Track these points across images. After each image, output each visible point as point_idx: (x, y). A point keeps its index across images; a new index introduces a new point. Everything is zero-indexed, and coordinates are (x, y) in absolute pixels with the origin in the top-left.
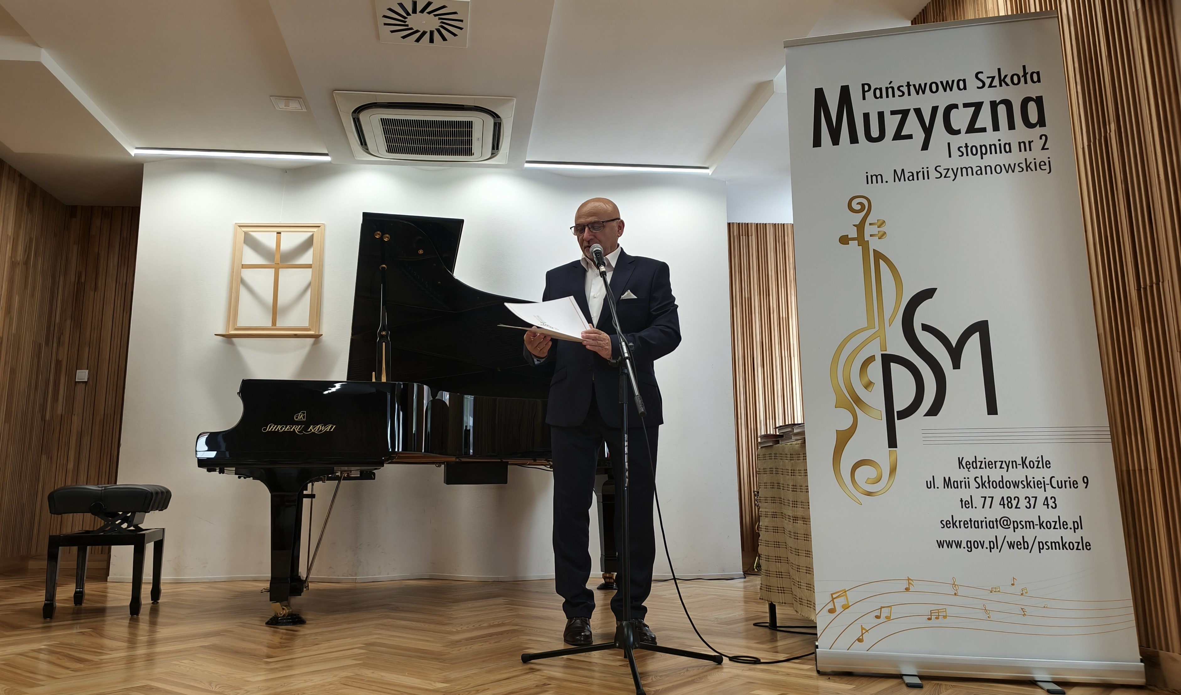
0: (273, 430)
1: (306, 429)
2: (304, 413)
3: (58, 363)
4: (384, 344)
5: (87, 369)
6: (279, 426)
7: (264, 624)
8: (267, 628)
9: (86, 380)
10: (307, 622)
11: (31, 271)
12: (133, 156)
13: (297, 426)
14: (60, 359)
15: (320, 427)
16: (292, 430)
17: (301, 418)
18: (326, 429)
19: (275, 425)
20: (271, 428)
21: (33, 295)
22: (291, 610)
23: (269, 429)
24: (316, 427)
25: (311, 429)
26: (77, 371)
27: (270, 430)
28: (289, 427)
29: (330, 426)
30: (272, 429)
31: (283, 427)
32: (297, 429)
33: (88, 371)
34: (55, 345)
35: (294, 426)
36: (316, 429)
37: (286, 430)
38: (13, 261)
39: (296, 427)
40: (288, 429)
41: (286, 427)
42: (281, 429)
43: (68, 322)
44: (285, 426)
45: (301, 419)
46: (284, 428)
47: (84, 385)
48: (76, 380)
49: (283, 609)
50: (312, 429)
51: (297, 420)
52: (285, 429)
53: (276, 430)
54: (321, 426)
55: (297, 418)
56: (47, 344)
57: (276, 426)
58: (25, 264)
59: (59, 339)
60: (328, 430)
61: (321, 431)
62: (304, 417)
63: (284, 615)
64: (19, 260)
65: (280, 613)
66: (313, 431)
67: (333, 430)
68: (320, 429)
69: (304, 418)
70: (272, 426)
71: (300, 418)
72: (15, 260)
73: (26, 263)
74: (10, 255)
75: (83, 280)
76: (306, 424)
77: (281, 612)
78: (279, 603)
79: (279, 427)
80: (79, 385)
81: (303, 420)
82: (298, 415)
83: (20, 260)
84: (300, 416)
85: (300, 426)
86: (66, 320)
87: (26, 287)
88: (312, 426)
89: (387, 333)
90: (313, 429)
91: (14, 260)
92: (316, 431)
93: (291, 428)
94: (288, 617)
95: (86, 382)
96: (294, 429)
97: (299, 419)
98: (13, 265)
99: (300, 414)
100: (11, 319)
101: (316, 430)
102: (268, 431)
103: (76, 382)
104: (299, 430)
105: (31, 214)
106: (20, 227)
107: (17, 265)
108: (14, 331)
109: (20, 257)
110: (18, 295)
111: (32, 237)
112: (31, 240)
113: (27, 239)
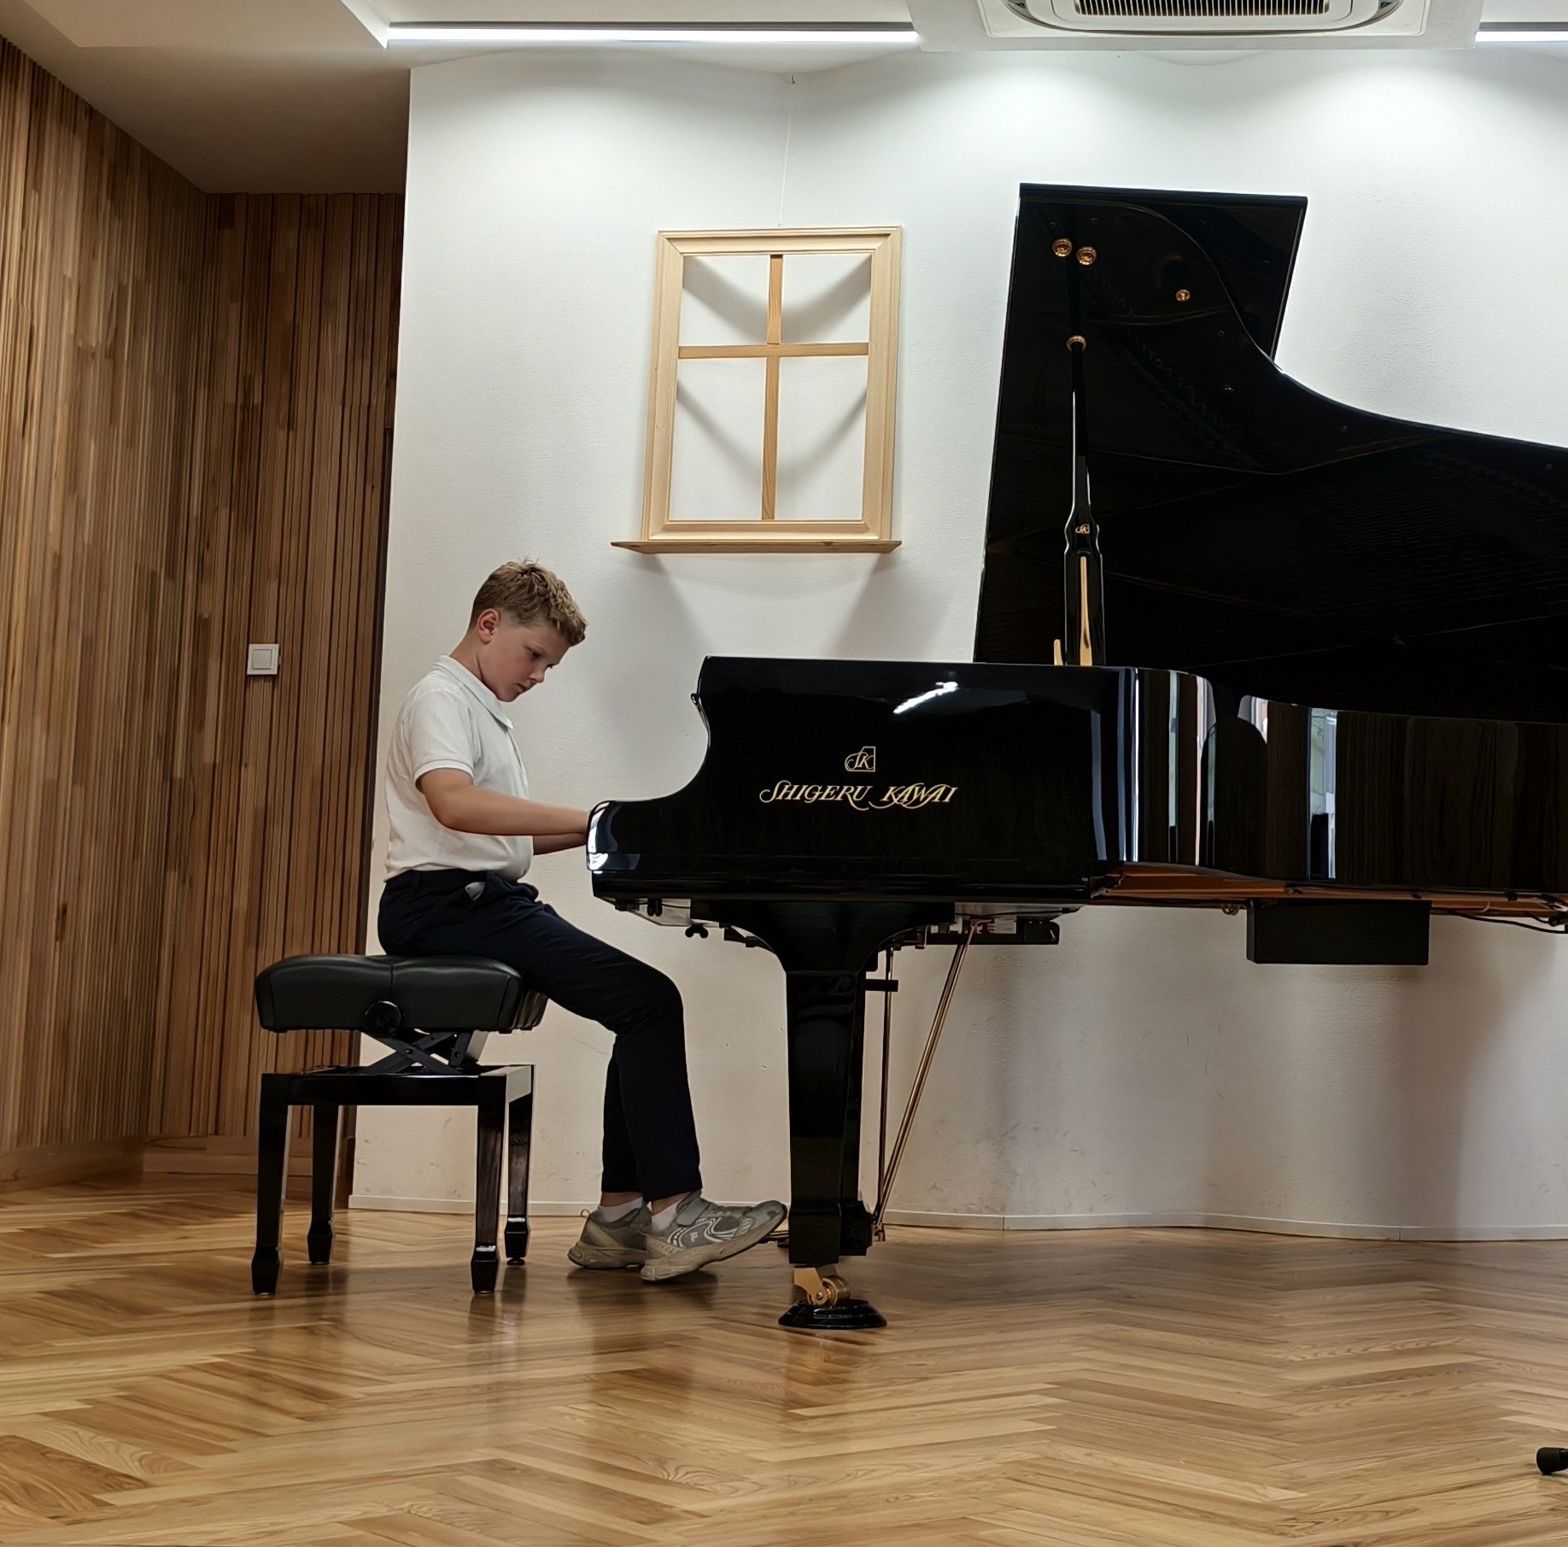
0: (789, 798)
1: (876, 796)
2: (870, 752)
3: (201, 626)
4: (1084, 560)
5: (276, 642)
6: (805, 787)
7: (776, 1323)
8: (782, 1334)
9: (274, 672)
10: (889, 1323)
11: (125, 376)
12: (385, 48)
13: (853, 789)
14: (206, 616)
15: (913, 790)
16: (839, 798)
17: (864, 764)
18: (931, 796)
19: (793, 784)
20: (786, 791)
21: (131, 442)
22: (845, 1290)
23: (778, 795)
24: (904, 790)
25: (890, 796)
26: (252, 646)
27: (780, 797)
28: (832, 790)
29: (943, 789)
30: (786, 795)
31: (816, 789)
32: (852, 794)
33: (277, 646)
34: (190, 577)
35: (846, 788)
36: (903, 798)
37: (823, 798)
38: (79, 348)
39: (848, 789)
40: (828, 796)
41: (824, 790)
42: (811, 795)
43: (224, 513)
44: (820, 788)
45: (864, 767)
46: (817, 794)
47: (268, 685)
48: (249, 672)
49: (826, 1285)
50: (894, 797)
51: (851, 770)
52: (820, 796)
53: (798, 798)
54: (917, 789)
55: (851, 765)
56: (171, 573)
57: (796, 787)
58: (109, 357)
59: (201, 561)
60: (936, 800)
61: (918, 802)
62: (870, 762)
63: (828, 1303)
64: (94, 345)
65: (818, 1295)
66: (895, 801)
67: (950, 799)
68: (915, 797)
69: (870, 764)
70: (787, 787)
71: (860, 766)
72: (83, 344)
73: (112, 353)
74: (72, 332)
75: (257, 400)
76: (877, 784)
77: (820, 1294)
78: (813, 1269)
79: (805, 789)
80: (256, 684)
81: (869, 770)
82: (855, 758)
83: (96, 343)
84: (861, 761)
85: (860, 788)
86: (216, 509)
87: (113, 419)
88: (892, 788)
89: (1093, 529)
90: (896, 797)
91: (81, 345)
92: (905, 803)
93: (837, 794)
94: (839, 1308)
95: (273, 677)
96: (845, 796)
97: (857, 768)
98: (81, 357)
99: (861, 753)
101: (905, 799)
102: (775, 800)
103: (248, 677)
104: (857, 797)
105: (119, 219)
106: (94, 255)
107: (89, 358)
108: (87, 538)
109: (96, 336)
110: (95, 441)
111: (125, 283)
112: (121, 289)
113: (113, 287)
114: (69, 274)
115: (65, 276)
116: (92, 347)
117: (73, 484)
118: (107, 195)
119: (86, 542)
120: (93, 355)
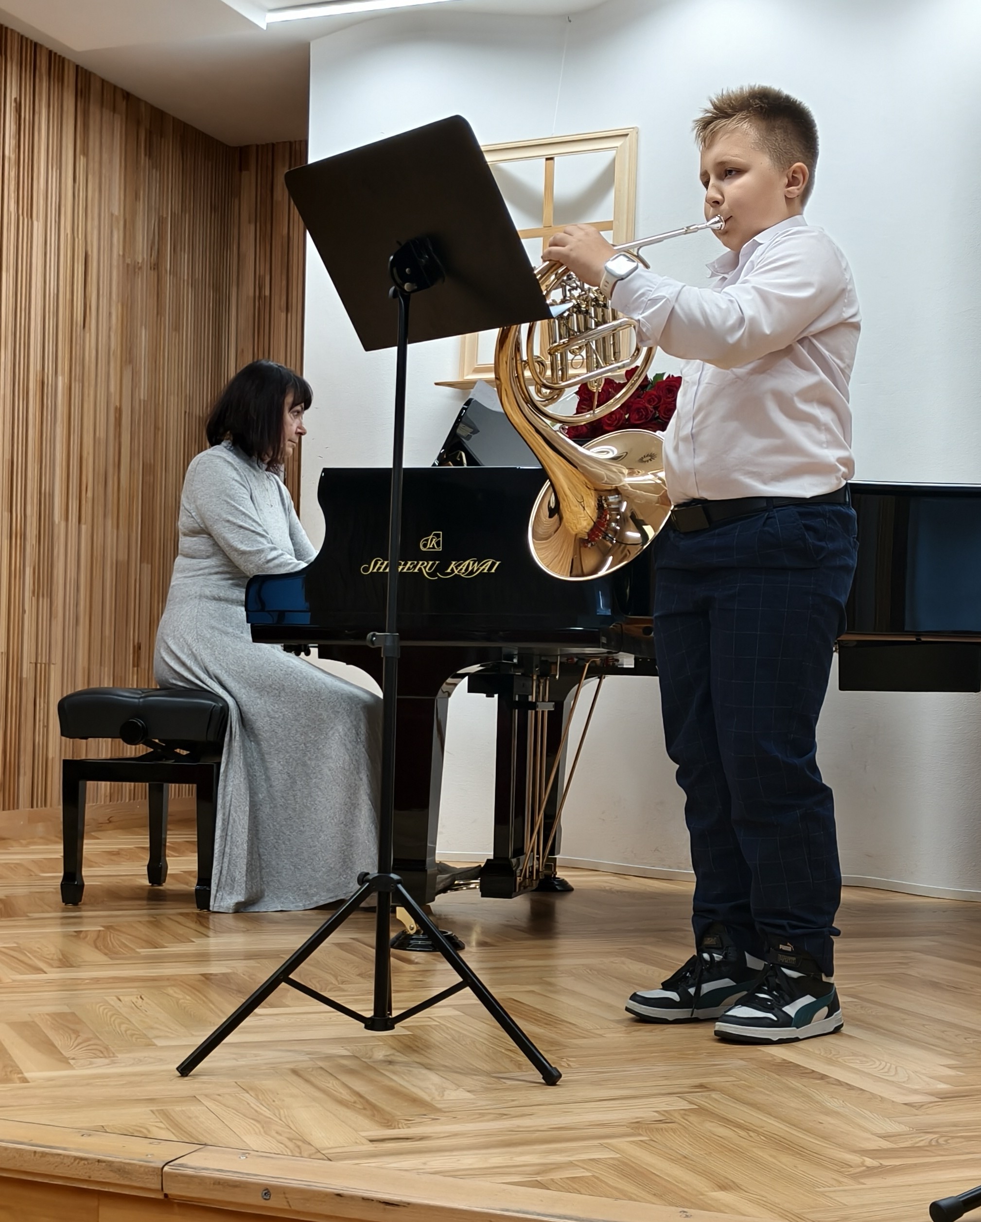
0: (381, 570)
1: (442, 568)
2: (438, 536)
11: (168, 280)
12: (265, 28)
13: (426, 563)
15: (469, 564)
16: (416, 570)
17: (433, 545)
18: (482, 568)
19: (385, 560)
20: (379, 566)
21: (177, 328)
23: (373, 569)
24: (462, 563)
25: (453, 568)
27: (375, 570)
28: (411, 565)
29: (490, 563)
30: (379, 568)
31: (400, 564)
32: (425, 567)
35: (421, 563)
36: (461, 569)
37: (405, 570)
38: (128, 265)
40: (409, 569)
41: (405, 565)
44: (403, 563)
45: (434, 548)
46: (401, 567)
50: (455, 569)
51: (425, 550)
52: (403, 569)
53: (387, 571)
54: (472, 563)
55: (425, 546)
57: (386, 563)
58: (154, 269)
60: (485, 571)
61: (472, 572)
62: (438, 543)
64: (140, 261)
66: (456, 572)
67: (495, 570)
68: (470, 569)
69: (438, 545)
70: (380, 563)
71: (431, 546)
73: (156, 266)
74: (121, 253)
76: (442, 559)
81: (437, 549)
82: (427, 540)
83: (143, 259)
84: (432, 543)
85: (431, 563)
87: (159, 312)
88: (454, 563)
90: (457, 569)
91: (129, 262)
93: (415, 567)
96: (420, 569)
97: (429, 548)
98: (130, 270)
99: (431, 537)
100: (135, 374)
101: (463, 571)
102: (371, 572)
104: (429, 570)
105: (156, 170)
106: (137, 197)
107: (137, 270)
108: (143, 393)
109: (141, 253)
110: (145, 328)
111: (165, 216)
112: (161, 221)
113: (154, 220)
114: (116, 213)
115: (112, 215)
116: (138, 263)
117: (128, 357)
118: (145, 155)
119: (142, 398)
120: (140, 268)
